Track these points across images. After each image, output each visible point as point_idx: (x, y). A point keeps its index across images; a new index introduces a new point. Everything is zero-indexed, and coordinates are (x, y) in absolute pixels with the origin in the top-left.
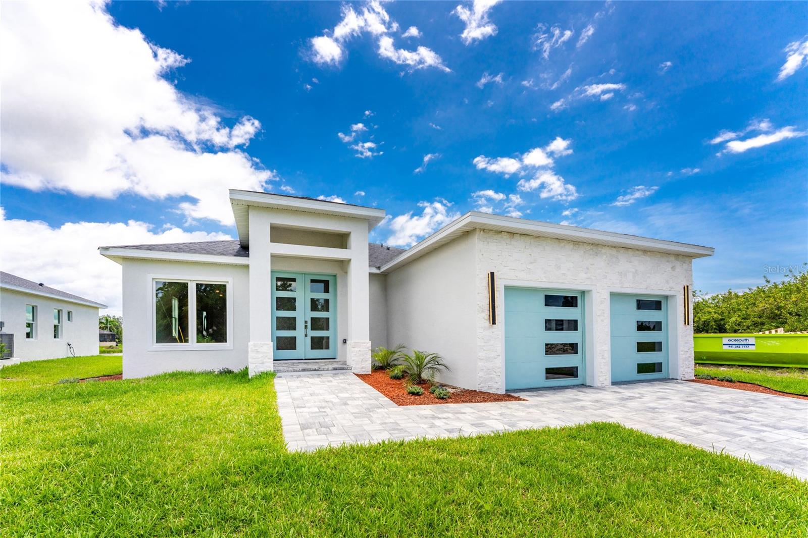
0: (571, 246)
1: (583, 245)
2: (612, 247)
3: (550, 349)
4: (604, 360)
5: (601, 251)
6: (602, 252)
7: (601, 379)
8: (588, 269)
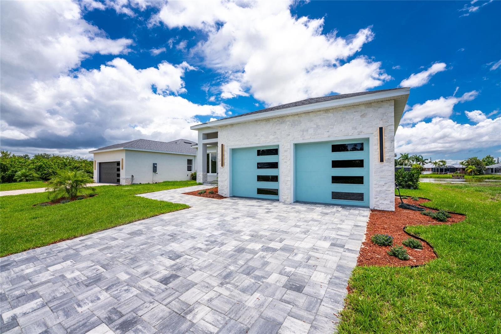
0: (264, 122)
1: (272, 120)
2: (295, 115)
3: (261, 178)
4: (287, 186)
5: (285, 120)
6: (287, 120)
7: (284, 197)
8: (275, 132)
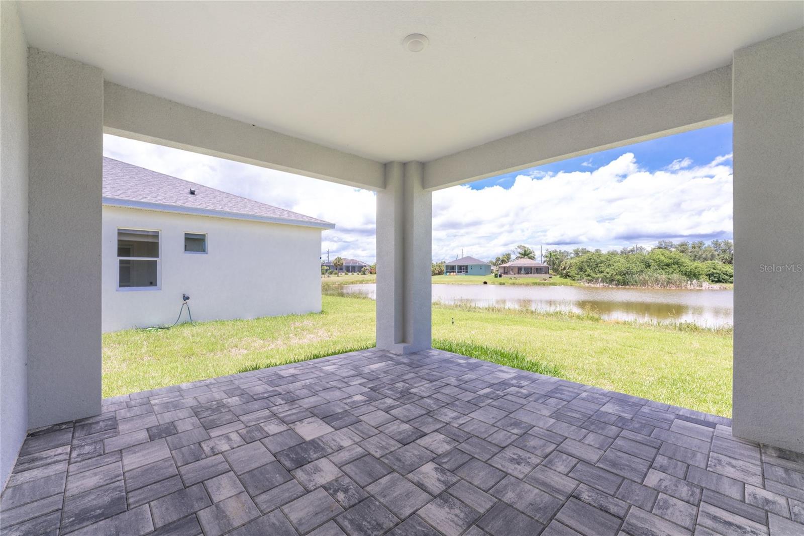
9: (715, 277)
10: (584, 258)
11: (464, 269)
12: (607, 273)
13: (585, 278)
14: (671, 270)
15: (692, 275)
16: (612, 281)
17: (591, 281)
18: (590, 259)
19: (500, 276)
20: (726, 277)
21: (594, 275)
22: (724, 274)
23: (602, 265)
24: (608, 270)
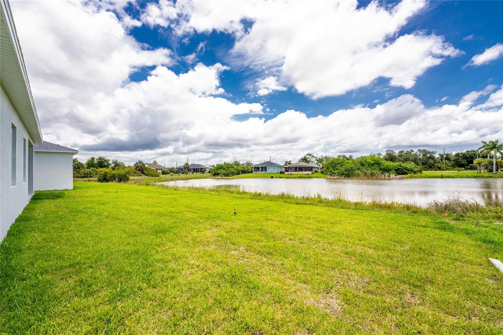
9: (400, 171)
10: (330, 161)
11: (264, 169)
12: (341, 170)
13: (329, 173)
14: (373, 168)
15: (387, 170)
16: (343, 174)
17: (331, 175)
18: (332, 162)
19: (283, 173)
20: (407, 171)
21: (333, 171)
22: (405, 169)
23: (338, 165)
24: (340, 168)
